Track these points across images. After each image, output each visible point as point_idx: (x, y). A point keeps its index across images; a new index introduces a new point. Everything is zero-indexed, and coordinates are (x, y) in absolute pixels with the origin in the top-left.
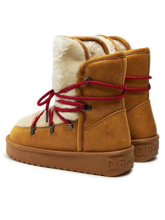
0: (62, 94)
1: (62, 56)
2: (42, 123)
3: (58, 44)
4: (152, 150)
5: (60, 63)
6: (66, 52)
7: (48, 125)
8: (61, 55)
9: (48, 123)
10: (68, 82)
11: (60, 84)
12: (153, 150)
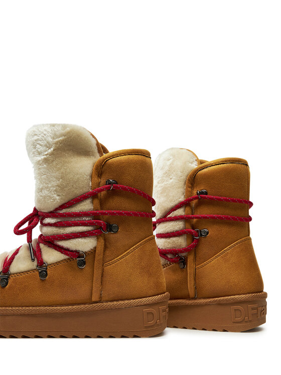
0: (64, 211)
1: (54, 150)
2: (22, 264)
3: (42, 135)
4: (257, 314)
5: (53, 161)
6: (61, 143)
7: (35, 267)
8: (52, 149)
9: (35, 263)
10: (76, 188)
11: (58, 196)
12: (259, 313)
